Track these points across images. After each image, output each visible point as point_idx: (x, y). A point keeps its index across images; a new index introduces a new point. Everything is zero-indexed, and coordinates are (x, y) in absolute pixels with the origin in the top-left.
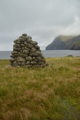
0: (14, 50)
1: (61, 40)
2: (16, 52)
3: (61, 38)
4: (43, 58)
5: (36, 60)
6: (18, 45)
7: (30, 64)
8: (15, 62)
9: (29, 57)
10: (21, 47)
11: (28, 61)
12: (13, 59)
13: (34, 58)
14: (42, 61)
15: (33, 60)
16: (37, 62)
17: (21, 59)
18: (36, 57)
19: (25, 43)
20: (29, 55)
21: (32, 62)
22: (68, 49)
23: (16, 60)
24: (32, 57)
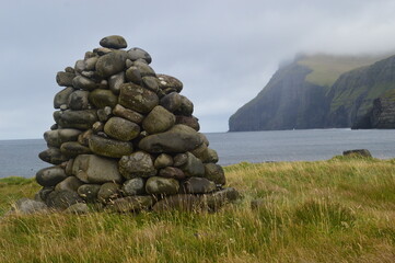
0: (60, 121)
1: (311, 78)
2: (67, 132)
3: (310, 71)
4: (209, 159)
5: (174, 171)
6: (81, 94)
7: (143, 192)
8: (63, 185)
9: (138, 155)
10: (96, 104)
11: (134, 174)
12: (56, 171)
13: (164, 159)
14: (206, 175)
15: (159, 171)
16: (182, 180)
17: (96, 168)
18: (172, 153)
19: (118, 83)
20: (135, 149)
21: (153, 184)
22: (344, 125)
23: (70, 174)
24: (155, 156)
